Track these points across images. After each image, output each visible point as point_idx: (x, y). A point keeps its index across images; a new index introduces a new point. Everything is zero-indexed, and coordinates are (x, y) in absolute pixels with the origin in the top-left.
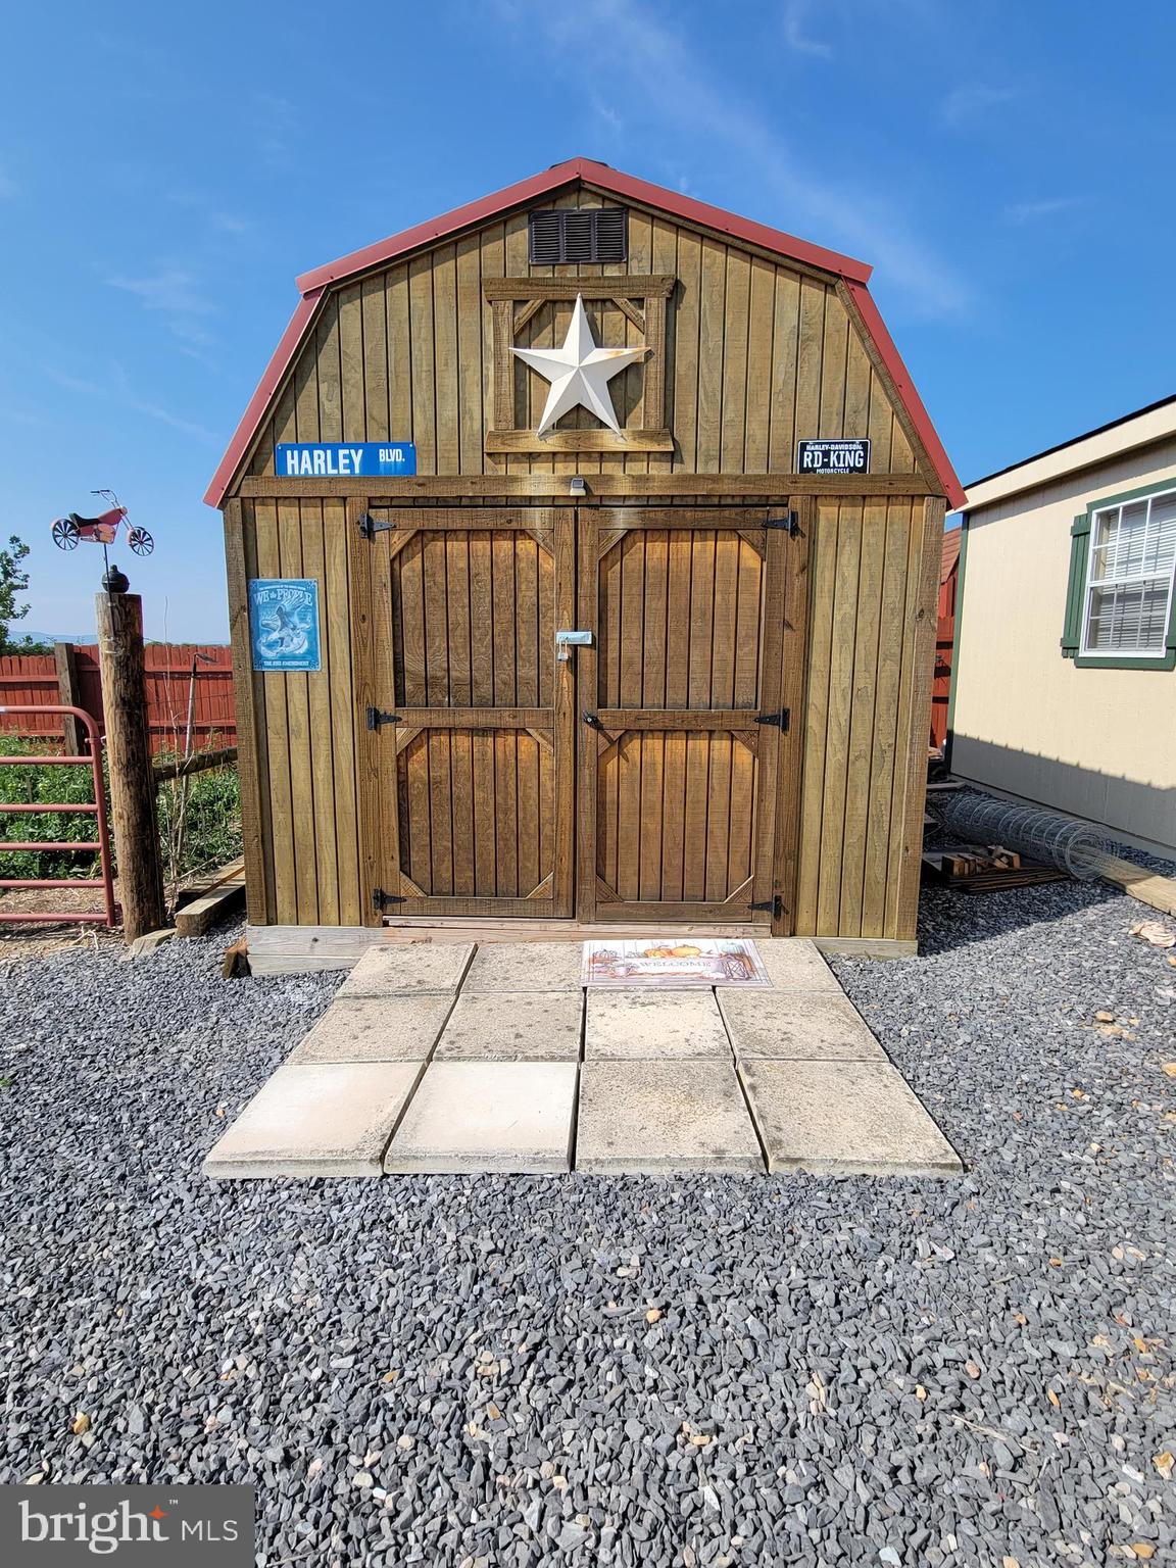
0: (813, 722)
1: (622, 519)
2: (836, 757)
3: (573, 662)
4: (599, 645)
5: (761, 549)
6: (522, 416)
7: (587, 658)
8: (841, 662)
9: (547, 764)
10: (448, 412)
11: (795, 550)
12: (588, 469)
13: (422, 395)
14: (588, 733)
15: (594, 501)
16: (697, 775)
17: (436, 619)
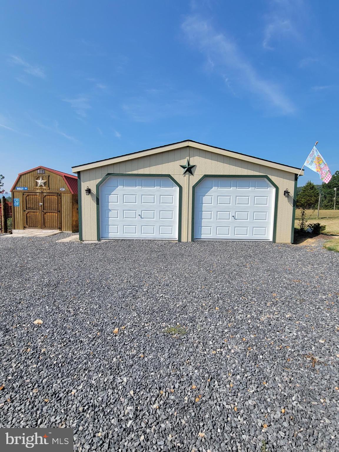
0: (62, 212)
1: (45, 194)
2: (64, 215)
3: (41, 206)
4: (43, 204)
5: (57, 197)
6: (37, 185)
7: (42, 206)
8: (64, 206)
9: (39, 215)
10: (31, 185)
11: (60, 197)
12: (42, 190)
13: (29, 183)
14: (43, 212)
15: (42, 193)
16: (53, 216)
17: (30, 202)
